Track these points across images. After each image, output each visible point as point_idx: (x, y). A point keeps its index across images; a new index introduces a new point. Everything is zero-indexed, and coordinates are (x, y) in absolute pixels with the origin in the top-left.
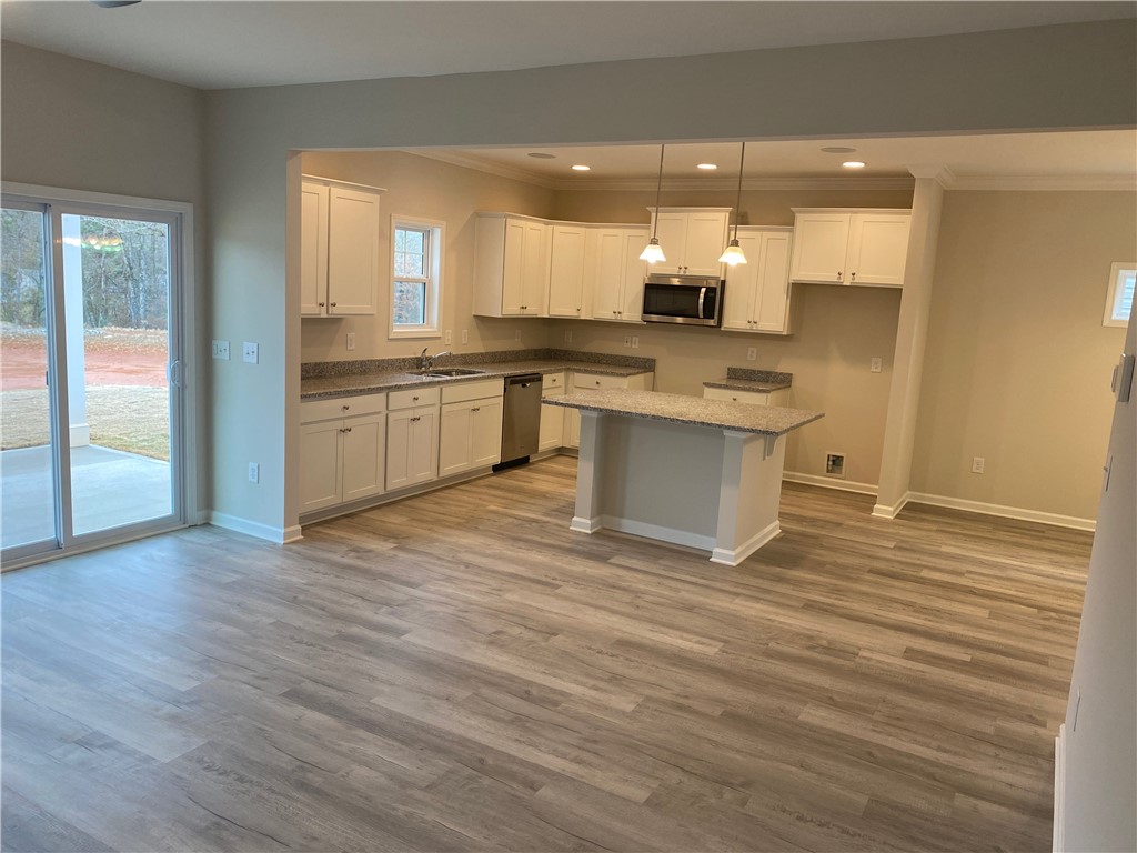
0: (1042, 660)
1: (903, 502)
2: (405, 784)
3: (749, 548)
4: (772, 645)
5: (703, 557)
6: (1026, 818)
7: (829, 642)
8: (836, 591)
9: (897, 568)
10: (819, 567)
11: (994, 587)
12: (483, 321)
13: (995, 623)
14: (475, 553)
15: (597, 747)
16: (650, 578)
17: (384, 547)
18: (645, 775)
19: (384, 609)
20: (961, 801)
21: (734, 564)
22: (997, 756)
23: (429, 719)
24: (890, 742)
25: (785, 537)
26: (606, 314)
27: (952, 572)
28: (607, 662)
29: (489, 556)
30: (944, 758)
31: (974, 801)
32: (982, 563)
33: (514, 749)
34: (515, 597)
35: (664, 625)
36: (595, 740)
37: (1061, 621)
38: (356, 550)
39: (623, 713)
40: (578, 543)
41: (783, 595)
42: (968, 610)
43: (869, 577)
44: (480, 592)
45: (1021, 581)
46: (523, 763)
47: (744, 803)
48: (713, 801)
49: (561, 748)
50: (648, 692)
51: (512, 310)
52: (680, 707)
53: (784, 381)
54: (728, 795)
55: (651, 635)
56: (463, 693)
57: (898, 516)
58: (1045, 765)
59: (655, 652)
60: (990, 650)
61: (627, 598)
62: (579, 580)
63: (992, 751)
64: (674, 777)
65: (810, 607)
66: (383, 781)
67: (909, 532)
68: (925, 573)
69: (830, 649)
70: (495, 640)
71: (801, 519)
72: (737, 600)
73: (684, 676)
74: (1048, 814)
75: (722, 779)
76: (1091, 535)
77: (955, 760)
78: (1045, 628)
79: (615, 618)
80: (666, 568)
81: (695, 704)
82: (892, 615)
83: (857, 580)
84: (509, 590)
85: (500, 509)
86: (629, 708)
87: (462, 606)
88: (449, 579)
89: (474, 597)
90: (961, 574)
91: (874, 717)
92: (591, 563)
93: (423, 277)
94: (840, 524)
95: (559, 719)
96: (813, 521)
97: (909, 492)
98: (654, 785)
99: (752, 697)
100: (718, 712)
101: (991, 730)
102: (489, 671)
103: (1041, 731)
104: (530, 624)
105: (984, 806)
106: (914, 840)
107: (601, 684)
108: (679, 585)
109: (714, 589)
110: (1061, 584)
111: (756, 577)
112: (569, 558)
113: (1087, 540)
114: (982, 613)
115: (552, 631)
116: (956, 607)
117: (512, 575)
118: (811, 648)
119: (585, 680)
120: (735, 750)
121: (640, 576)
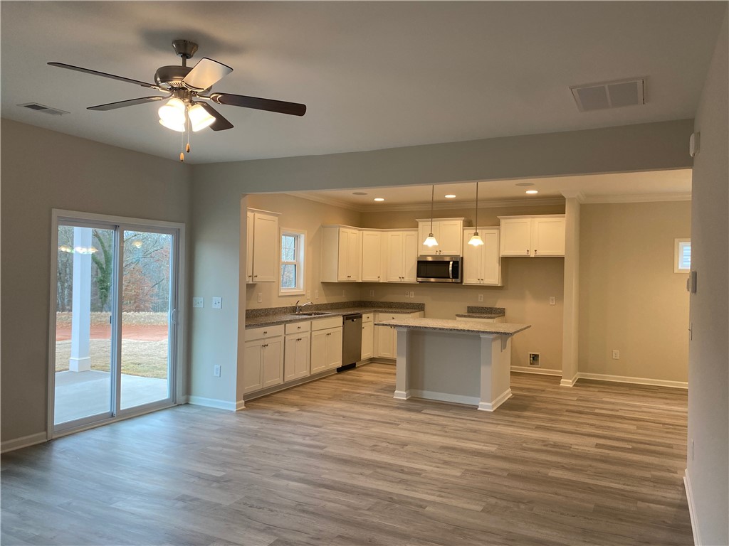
0: (670, 446)
1: (575, 379)
2: (357, 509)
3: (497, 402)
4: (524, 445)
5: (474, 409)
6: (675, 509)
7: (554, 442)
8: (550, 420)
9: (581, 409)
10: (537, 410)
11: (637, 416)
12: (326, 285)
13: (640, 431)
14: (345, 411)
15: (448, 491)
16: (448, 419)
17: (294, 410)
18: (478, 500)
19: (307, 438)
20: (640, 504)
21: (492, 411)
22: (655, 486)
23: (355, 482)
24: (598, 483)
25: (515, 397)
26: (395, 279)
27: (612, 410)
28: (439, 456)
29: (353, 412)
30: (628, 488)
31: (647, 504)
32: (627, 405)
33: (406, 493)
34: (376, 430)
35: (463, 439)
36: (446, 488)
37: (675, 429)
38: (279, 412)
39: (457, 477)
40: (401, 404)
41: (523, 423)
42: (625, 426)
43: (568, 414)
44: (358, 429)
45: (650, 413)
46: (412, 498)
47: (532, 510)
48: (516, 509)
49: (429, 491)
50: (467, 468)
51: (343, 278)
52: (485, 473)
53: (501, 312)
54: (522, 506)
55: (458, 444)
56: (368, 472)
57: (574, 385)
58: (680, 488)
59: (463, 451)
60: (641, 443)
61: (439, 428)
62: (409, 421)
63: (651, 484)
64: (493, 501)
65: (538, 428)
66: (344, 508)
67: (583, 393)
68: (597, 411)
69: (555, 445)
70: (374, 449)
71: (522, 389)
72: (499, 427)
73: (481, 460)
74: (686, 508)
75: (518, 500)
76: (686, 390)
77: (634, 488)
78: (667, 432)
79: (435, 437)
80: (455, 414)
81: (493, 471)
82: (584, 430)
83: (561, 415)
84: (373, 427)
85: (349, 390)
86: (459, 474)
87: (349, 435)
88: (336, 423)
89: (354, 431)
90: (617, 411)
91: (588, 473)
92: (413, 413)
93: (295, 261)
94: (544, 391)
95: (425, 480)
96: (528, 390)
97: (578, 373)
98: (484, 504)
99: (522, 467)
100: (505, 474)
101: (650, 476)
102: (377, 462)
103: (675, 475)
104: (391, 442)
105: (652, 505)
106: (621, 520)
107: (440, 465)
108: (464, 421)
109: (485, 422)
110: (672, 413)
111: (505, 416)
112: (399, 411)
113: (685, 393)
114: (633, 428)
115: (404, 445)
116: (618, 425)
117: (369, 420)
118: (545, 445)
119: (431, 464)
120: (519, 489)
121: (442, 418)
